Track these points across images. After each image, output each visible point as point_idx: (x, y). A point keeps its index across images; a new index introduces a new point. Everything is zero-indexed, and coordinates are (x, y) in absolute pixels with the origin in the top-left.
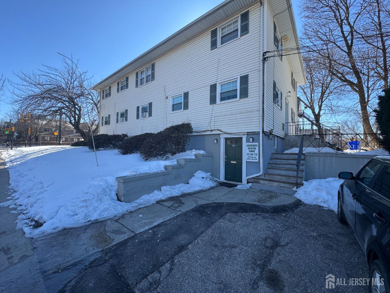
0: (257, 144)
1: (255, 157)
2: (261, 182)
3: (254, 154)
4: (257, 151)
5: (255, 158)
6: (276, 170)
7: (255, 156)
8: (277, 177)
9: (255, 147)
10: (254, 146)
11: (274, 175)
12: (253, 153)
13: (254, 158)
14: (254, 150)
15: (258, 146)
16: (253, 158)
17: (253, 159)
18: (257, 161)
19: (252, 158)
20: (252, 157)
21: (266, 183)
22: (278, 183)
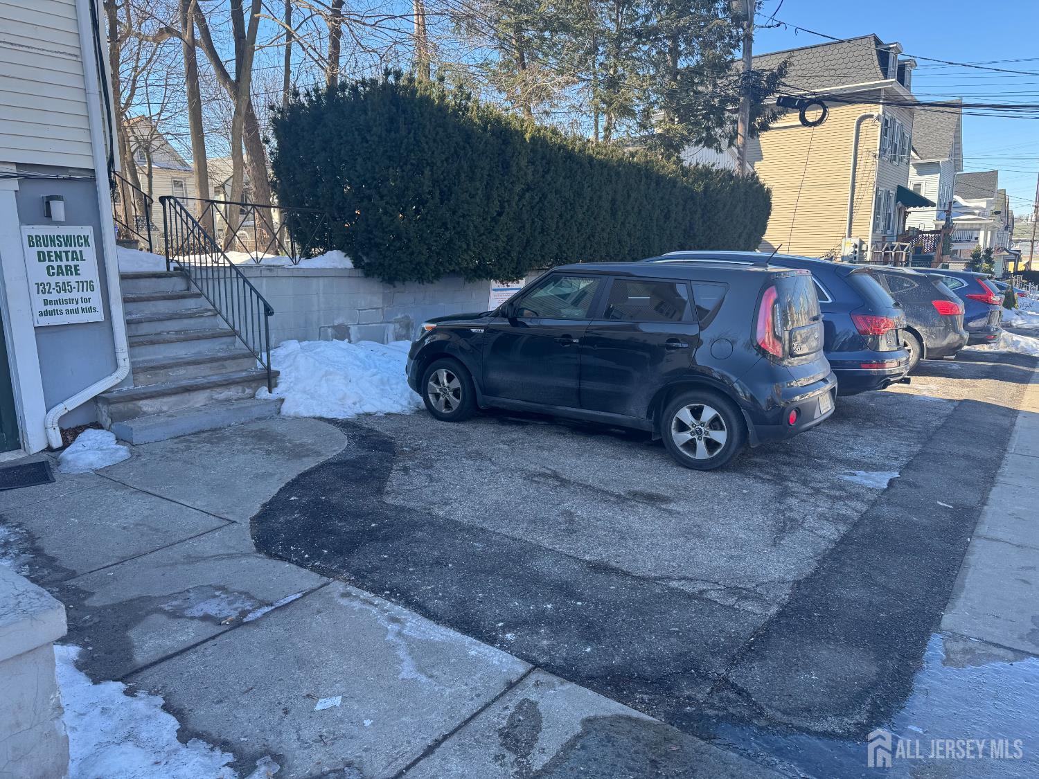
0: (88, 231)
1: (87, 300)
2: (145, 409)
3: (74, 284)
4: (89, 270)
5: (84, 305)
6: (151, 348)
7: (86, 294)
8: (182, 371)
9: (78, 249)
10: (68, 241)
11: (164, 367)
12: (73, 279)
13: (80, 305)
14: (72, 263)
15: (91, 241)
16: (74, 306)
17: (76, 311)
18: (99, 316)
19: (70, 307)
20: (71, 301)
21: (165, 409)
22: (207, 393)
